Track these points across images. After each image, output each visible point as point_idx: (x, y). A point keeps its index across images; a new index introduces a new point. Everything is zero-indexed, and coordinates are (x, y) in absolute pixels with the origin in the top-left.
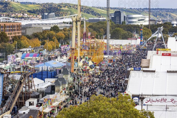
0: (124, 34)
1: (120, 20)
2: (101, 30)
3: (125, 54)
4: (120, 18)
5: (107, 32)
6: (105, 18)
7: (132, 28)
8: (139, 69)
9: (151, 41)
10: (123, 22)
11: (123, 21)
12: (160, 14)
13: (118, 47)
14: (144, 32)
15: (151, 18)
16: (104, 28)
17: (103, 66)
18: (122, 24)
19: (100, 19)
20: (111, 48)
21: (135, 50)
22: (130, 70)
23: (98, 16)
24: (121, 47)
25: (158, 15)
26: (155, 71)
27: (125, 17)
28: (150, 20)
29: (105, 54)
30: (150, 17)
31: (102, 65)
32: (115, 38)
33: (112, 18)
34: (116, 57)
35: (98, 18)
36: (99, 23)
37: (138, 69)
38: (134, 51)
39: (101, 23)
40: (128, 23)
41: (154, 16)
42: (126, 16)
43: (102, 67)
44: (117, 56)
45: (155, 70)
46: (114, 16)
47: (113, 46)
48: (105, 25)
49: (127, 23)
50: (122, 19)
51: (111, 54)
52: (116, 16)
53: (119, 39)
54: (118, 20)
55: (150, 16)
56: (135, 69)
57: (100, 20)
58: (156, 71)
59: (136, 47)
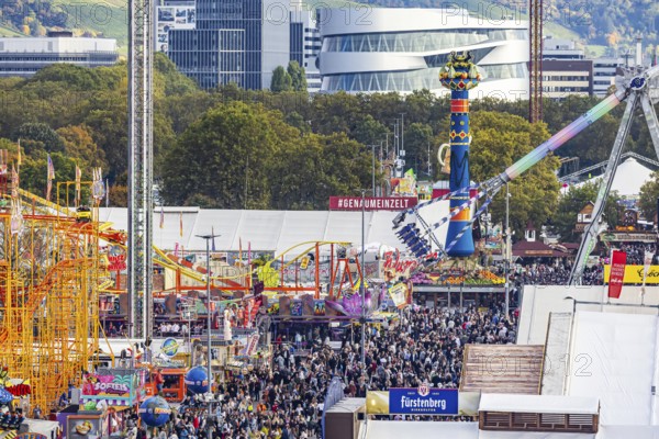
0: (297, 162)
1: (254, 60)
2: (74, 137)
3: (302, 327)
4: (253, 39)
5: (126, 156)
6: (108, 45)
7: (371, 121)
8: (443, 404)
9: (552, 232)
10: (278, 72)
11: (284, 62)
12: (630, 16)
13: (238, 275)
14: (489, 145)
15: (549, 49)
16: (97, 125)
17: (94, 415)
18: (275, 88)
19: (64, 46)
20: (170, 282)
21: (399, 299)
22: (353, 410)
23: (43, 30)
24: (264, 272)
25: (619, 21)
26: (595, 417)
27: (296, 30)
28: (538, 64)
29: (114, 325)
30: (535, 38)
31: (87, 405)
32: (201, 197)
33: (177, 38)
34: (221, 351)
35: (38, 45)
36: (55, 77)
37: (433, 403)
38: (394, 309)
39: (71, 80)
40: (332, 85)
41: (579, 27)
42: (312, 24)
43: (82, 426)
44: (228, 336)
45: (593, 411)
46: (192, 26)
47: (188, 262)
48: (104, 95)
49: (315, 86)
50: (275, 52)
51: (165, 328)
52: (214, 17)
53: (242, 207)
54: (230, 63)
55: (545, 32)
56: (406, 402)
57: (57, 57)
58: (601, 421)
59: (407, 274)
